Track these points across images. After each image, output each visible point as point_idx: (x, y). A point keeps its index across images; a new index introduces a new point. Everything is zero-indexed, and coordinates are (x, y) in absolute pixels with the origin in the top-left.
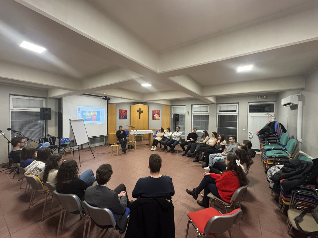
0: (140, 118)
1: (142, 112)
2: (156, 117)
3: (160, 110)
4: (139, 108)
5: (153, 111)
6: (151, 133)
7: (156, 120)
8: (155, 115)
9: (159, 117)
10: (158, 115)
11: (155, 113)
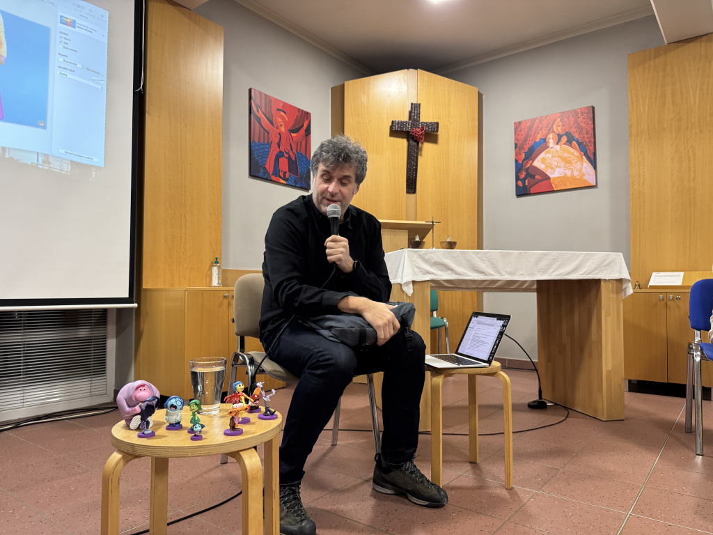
0: (411, 186)
1: (431, 133)
2: (554, 174)
3: (593, 108)
4: (412, 104)
5: (520, 122)
6: (607, 278)
7: (553, 191)
8: (542, 155)
9: (584, 170)
10: (569, 152)
11: (544, 140)
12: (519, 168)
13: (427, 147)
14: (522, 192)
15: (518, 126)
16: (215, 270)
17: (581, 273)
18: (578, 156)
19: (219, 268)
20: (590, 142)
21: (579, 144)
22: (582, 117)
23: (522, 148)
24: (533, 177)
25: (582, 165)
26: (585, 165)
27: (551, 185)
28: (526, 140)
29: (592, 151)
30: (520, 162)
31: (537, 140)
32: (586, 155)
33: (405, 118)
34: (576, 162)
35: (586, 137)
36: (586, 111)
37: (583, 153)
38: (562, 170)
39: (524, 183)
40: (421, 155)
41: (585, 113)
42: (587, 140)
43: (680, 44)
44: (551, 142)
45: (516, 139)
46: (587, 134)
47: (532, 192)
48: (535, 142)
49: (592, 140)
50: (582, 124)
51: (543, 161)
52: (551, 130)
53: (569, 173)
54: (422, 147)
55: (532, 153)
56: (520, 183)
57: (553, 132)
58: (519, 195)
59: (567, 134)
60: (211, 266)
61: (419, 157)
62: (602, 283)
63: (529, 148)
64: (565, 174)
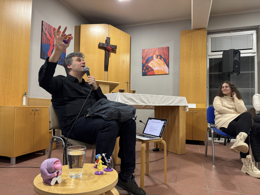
1: (114, 49)
2: (155, 69)
3: (169, 47)
4: (107, 37)
5: (144, 50)
6: (181, 105)
7: (155, 75)
8: (151, 62)
9: (165, 68)
10: (160, 62)
11: (152, 57)
12: (143, 66)
13: (112, 54)
14: (144, 74)
15: (143, 51)
16: (24, 98)
17: (174, 103)
18: (163, 63)
19: (26, 97)
20: (167, 59)
21: (164, 59)
22: (165, 50)
23: (145, 59)
24: (148, 69)
25: (164, 66)
26: (165, 66)
27: (154, 72)
28: (146, 56)
29: (168, 62)
30: (144, 64)
31: (150, 57)
32: (166, 63)
33: (104, 42)
34: (163, 65)
35: (166, 57)
36: (166, 48)
37: (165, 63)
38: (158, 68)
39: (145, 71)
40: (110, 57)
41: (166, 49)
42: (166, 58)
43: (196, 30)
44: (155, 58)
45: (142, 55)
46: (166, 56)
47: (147, 75)
48: (149, 57)
49: (168, 58)
50: (165, 53)
51: (152, 64)
52: (154, 54)
53: (160, 69)
54: (110, 54)
55: (148, 61)
56: (144, 71)
57: (155, 54)
58: (143, 75)
59: (160, 56)
60: (23, 96)
61: (109, 58)
62: (180, 107)
63: (147, 59)
64: (159, 69)
